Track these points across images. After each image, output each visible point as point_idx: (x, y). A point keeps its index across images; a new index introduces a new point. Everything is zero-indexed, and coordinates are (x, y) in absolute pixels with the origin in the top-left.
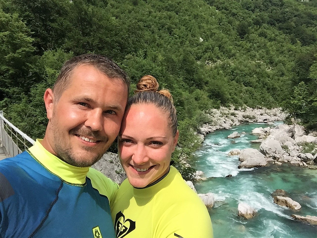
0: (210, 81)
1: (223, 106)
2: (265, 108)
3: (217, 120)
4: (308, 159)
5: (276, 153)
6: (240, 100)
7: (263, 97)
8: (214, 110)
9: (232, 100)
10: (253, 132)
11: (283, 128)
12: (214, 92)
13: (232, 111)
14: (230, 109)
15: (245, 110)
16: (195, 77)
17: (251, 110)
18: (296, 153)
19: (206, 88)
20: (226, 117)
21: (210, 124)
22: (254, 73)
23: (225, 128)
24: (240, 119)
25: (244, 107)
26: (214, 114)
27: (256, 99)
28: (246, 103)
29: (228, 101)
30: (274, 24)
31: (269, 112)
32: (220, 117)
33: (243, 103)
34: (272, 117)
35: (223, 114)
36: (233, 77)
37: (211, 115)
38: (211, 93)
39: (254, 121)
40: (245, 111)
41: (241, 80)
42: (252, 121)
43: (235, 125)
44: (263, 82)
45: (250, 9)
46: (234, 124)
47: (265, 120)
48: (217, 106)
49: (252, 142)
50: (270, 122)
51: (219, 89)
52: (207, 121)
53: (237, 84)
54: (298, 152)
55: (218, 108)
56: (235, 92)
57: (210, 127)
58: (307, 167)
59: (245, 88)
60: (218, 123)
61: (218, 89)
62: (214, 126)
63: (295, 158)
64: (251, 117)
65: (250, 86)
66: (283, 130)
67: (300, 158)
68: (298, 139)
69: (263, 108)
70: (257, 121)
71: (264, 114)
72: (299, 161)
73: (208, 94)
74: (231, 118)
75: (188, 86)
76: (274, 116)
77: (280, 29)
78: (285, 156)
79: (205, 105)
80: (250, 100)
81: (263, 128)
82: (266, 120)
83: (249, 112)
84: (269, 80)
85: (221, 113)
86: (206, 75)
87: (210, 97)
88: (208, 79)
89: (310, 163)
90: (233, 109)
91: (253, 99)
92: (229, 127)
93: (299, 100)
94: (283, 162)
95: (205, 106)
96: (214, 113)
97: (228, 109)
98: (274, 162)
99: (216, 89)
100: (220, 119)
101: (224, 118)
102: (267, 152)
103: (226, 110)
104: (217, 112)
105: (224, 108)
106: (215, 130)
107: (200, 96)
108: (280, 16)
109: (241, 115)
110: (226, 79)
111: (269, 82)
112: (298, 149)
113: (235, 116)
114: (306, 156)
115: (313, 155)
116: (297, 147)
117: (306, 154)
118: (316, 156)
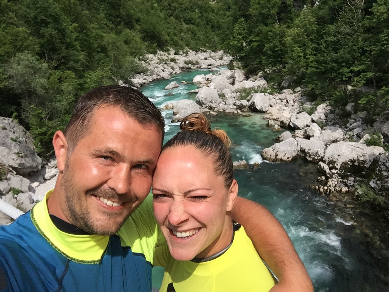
0: (142, 17)
1: (160, 50)
2: (209, 51)
3: (153, 69)
4: (243, 106)
5: (212, 103)
6: (181, 42)
7: (207, 37)
8: (150, 56)
9: (172, 43)
10: (194, 81)
11: (225, 74)
12: (148, 33)
13: (172, 56)
14: (169, 54)
15: (187, 54)
16: (123, 12)
17: (194, 54)
18: (232, 101)
19: (138, 27)
20: (165, 64)
21: (145, 74)
22: (195, 7)
23: (163, 78)
24: (181, 65)
25: (185, 51)
26: (151, 61)
27: (199, 40)
28: (188, 45)
29: (166, 44)
31: (214, 55)
32: (157, 64)
33: (184, 45)
34: (217, 61)
35: (161, 61)
36: (170, 11)
37: (147, 63)
38: (144, 33)
39: (197, 68)
40: (186, 56)
41: (181, 16)
42: (195, 68)
43: (176, 73)
44: (206, 18)
46: (174, 72)
47: (209, 65)
48: (153, 50)
49: (191, 92)
50: (215, 67)
51: (154, 28)
52: (140, 70)
53: (177, 21)
54: (235, 99)
55: (155, 53)
56: (174, 32)
57: (145, 77)
58: (241, 114)
59: (186, 26)
60: (155, 73)
61: (152, 28)
62: (151, 75)
63: (231, 106)
64: (194, 62)
65: (193, 24)
66: (225, 76)
67: (236, 105)
68: (237, 86)
69: (207, 51)
70: (201, 67)
71: (208, 59)
72: (234, 109)
73: (141, 35)
74: (170, 65)
75: (114, 26)
76: (220, 60)
78: (221, 105)
79: (138, 49)
80: (192, 42)
81: (205, 75)
83: (192, 56)
84: (213, 16)
85: (159, 59)
86: (137, 10)
87: (144, 39)
88: (139, 15)
89: (245, 111)
90: (173, 54)
91: (196, 40)
92: (167, 76)
93: (239, 41)
94: (219, 112)
95: (138, 51)
96: (150, 59)
97: (167, 54)
98: (210, 112)
99: (150, 28)
100: (157, 67)
101: (163, 66)
102: (204, 102)
103: (164, 55)
104: (154, 58)
105: (161, 52)
106: (151, 80)
107: (131, 38)
109: (182, 61)
110: (162, 15)
111: (213, 18)
112: (235, 96)
113: (176, 63)
114: (241, 104)
115: (248, 101)
116: (234, 95)
117: (241, 101)
118: (250, 102)
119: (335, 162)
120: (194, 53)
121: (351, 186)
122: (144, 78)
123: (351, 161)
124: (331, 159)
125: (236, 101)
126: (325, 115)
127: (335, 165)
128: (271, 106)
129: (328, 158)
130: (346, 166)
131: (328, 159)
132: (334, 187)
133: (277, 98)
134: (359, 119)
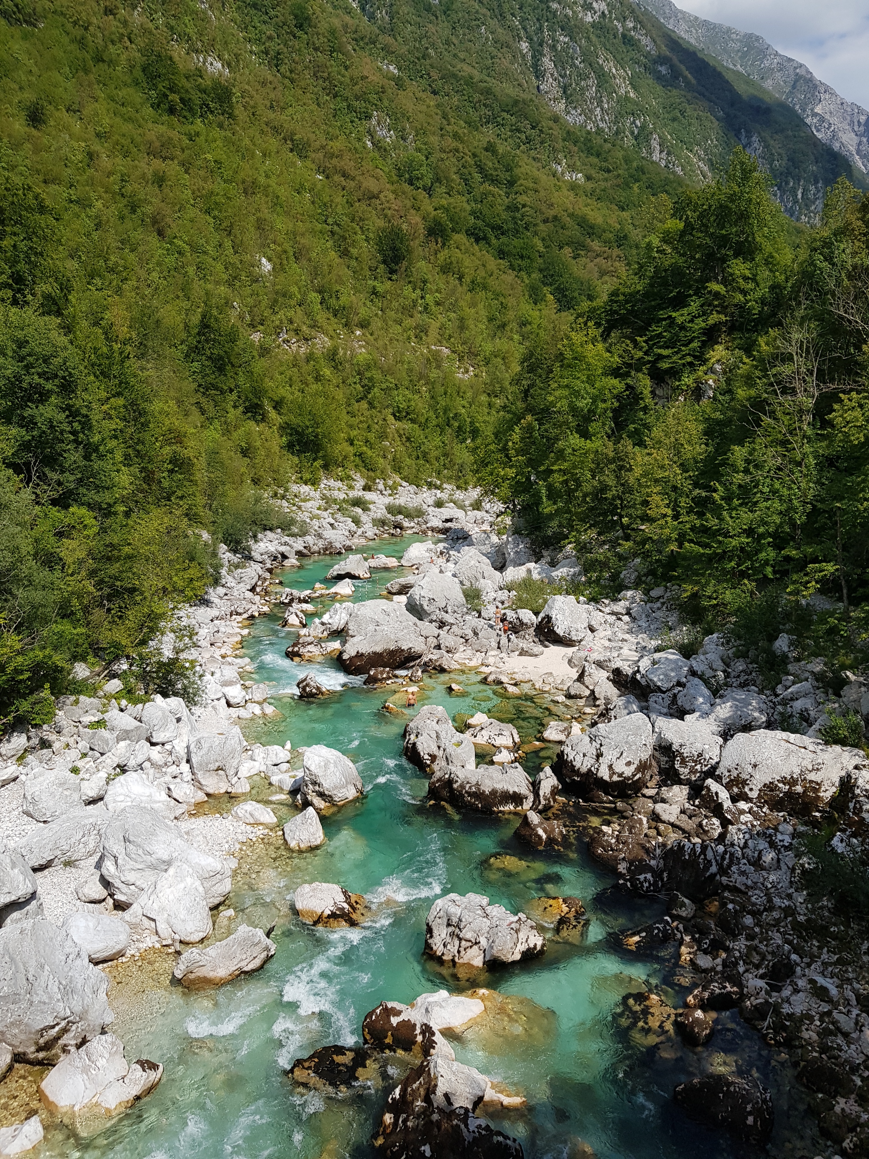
0: (290, 397)
4: (522, 623)
5: (447, 612)
6: (381, 461)
7: (447, 455)
8: (303, 489)
12: (303, 435)
13: (357, 493)
14: (351, 487)
17: (412, 491)
19: (279, 420)
22: (422, 382)
23: (331, 544)
26: (305, 501)
27: (425, 459)
28: (398, 469)
29: (345, 463)
30: (485, 238)
34: (469, 513)
36: (361, 389)
38: (291, 435)
39: (418, 524)
41: (386, 400)
42: (412, 524)
44: (446, 410)
45: (420, 184)
47: (447, 521)
53: (374, 412)
56: (366, 437)
59: (397, 424)
61: (313, 424)
65: (413, 421)
69: (445, 486)
70: (427, 522)
71: (446, 505)
73: (284, 439)
76: (474, 509)
77: (502, 254)
80: (409, 462)
82: (450, 520)
83: (408, 496)
84: (463, 407)
85: (324, 497)
88: (285, 391)
89: (526, 636)
92: (341, 540)
93: (520, 468)
97: (345, 488)
99: (308, 423)
103: (339, 489)
105: (332, 483)
107: (259, 442)
108: (504, 215)
109: (381, 506)
111: (463, 410)
112: (503, 598)
113: (365, 509)
114: (518, 618)
115: (536, 614)
116: (504, 595)
117: (519, 611)
118: (542, 615)
119: (744, 783)
120: (412, 488)
121: (783, 846)
122: (283, 541)
123: (783, 780)
124: (735, 773)
125: (506, 611)
126: (722, 660)
127: (746, 789)
128: (592, 630)
129: (729, 771)
130: (774, 793)
131: (727, 774)
132: (742, 849)
133: (607, 610)
134: (807, 674)
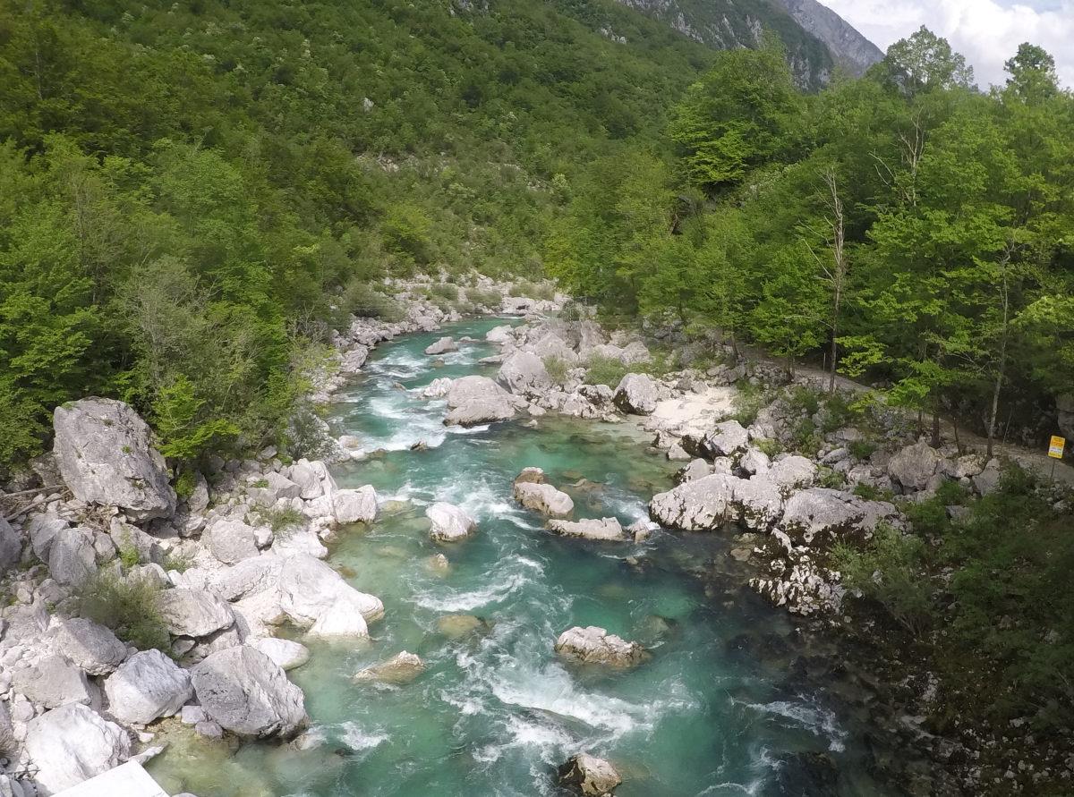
1: (419, 271)
2: (522, 278)
3: (402, 308)
4: (600, 396)
5: (533, 386)
6: (462, 258)
9: (444, 258)
10: (488, 338)
13: (444, 284)
14: (437, 280)
15: (474, 282)
18: (577, 385)
20: (427, 299)
21: (385, 319)
23: (422, 328)
24: (463, 305)
25: (471, 276)
28: (477, 265)
29: (433, 260)
31: (531, 288)
32: (411, 299)
33: (470, 265)
35: (419, 292)
37: (390, 296)
39: (495, 311)
40: (473, 285)
42: (490, 311)
46: (446, 318)
47: (520, 308)
48: (405, 270)
49: (485, 362)
52: (375, 311)
54: (583, 382)
55: (408, 276)
57: (385, 324)
60: (405, 316)
62: (397, 322)
63: (574, 396)
64: (489, 299)
67: (585, 395)
68: (586, 353)
69: (517, 278)
70: (502, 310)
72: (582, 402)
74: (439, 303)
80: (486, 258)
81: (513, 327)
82: (523, 307)
85: (415, 289)
87: (387, 248)
89: (605, 408)
90: (446, 279)
92: (432, 325)
94: (548, 407)
96: (396, 288)
97: (433, 280)
99: (402, 227)
100: (411, 306)
101: (423, 303)
102: (515, 383)
104: (406, 286)
106: (399, 333)
112: (581, 374)
113: (452, 299)
114: (597, 392)
117: (597, 386)
118: (618, 389)
119: (803, 530)
120: (490, 280)
122: (383, 326)
123: (834, 528)
124: (795, 523)
125: (586, 386)
126: (774, 429)
127: (804, 536)
129: (791, 521)
130: (825, 538)
131: (789, 524)
132: (804, 584)
133: (671, 385)
134: (842, 442)
